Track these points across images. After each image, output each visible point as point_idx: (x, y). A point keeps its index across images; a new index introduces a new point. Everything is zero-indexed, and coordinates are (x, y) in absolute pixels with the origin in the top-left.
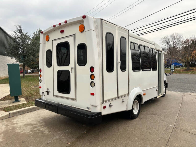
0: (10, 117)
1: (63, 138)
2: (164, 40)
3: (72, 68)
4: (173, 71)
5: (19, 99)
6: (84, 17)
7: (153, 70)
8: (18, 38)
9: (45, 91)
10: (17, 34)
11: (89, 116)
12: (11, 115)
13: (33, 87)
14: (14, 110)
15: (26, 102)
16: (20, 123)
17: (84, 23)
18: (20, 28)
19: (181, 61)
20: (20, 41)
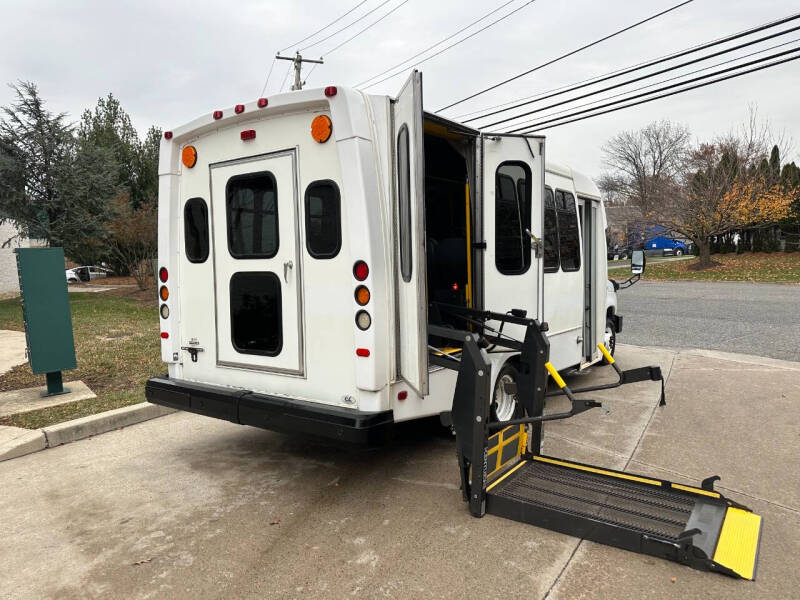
0: (48, 447)
1: (262, 503)
2: (619, 146)
3: (287, 266)
4: (640, 271)
5: (65, 385)
6: (331, 92)
7: (564, 271)
8: (26, 136)
9: (183, 348)
10: (19, 121)
11: (352, 422)
12: (50, 439)
13: (104, 339)
14: (58, 422)
15: (94, 396)
16: (94, 466)
17: (329, 111)
18: (33, 93)
19: (678, 231)
20: (32, 150)
